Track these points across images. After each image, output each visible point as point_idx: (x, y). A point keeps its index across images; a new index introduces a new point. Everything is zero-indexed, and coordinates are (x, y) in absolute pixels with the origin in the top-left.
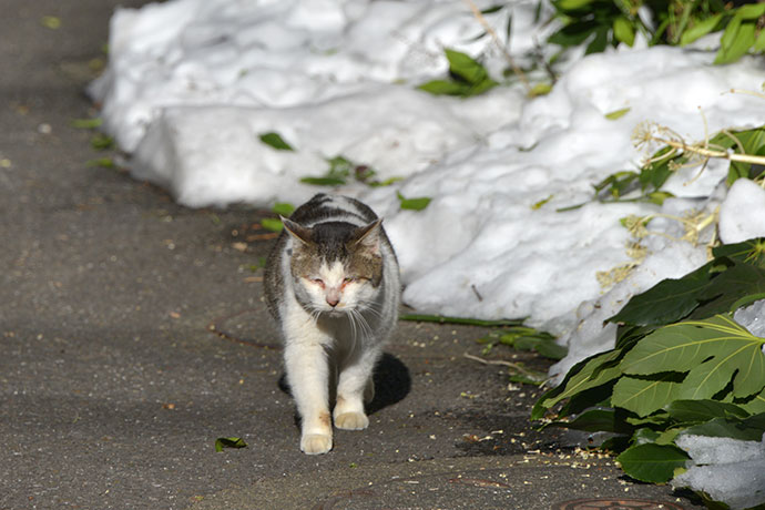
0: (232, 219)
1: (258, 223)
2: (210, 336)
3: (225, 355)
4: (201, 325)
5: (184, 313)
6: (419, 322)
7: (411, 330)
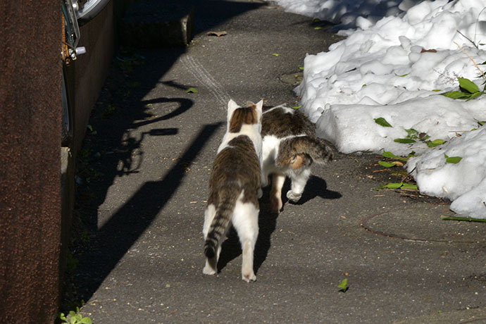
0: (364, 160)
1: (377, 163)
2: (361, 229)
3: (369, 241)
4: (356, 223)
5: (347, 216)
6: (459, 221)
7: (455, 226)
